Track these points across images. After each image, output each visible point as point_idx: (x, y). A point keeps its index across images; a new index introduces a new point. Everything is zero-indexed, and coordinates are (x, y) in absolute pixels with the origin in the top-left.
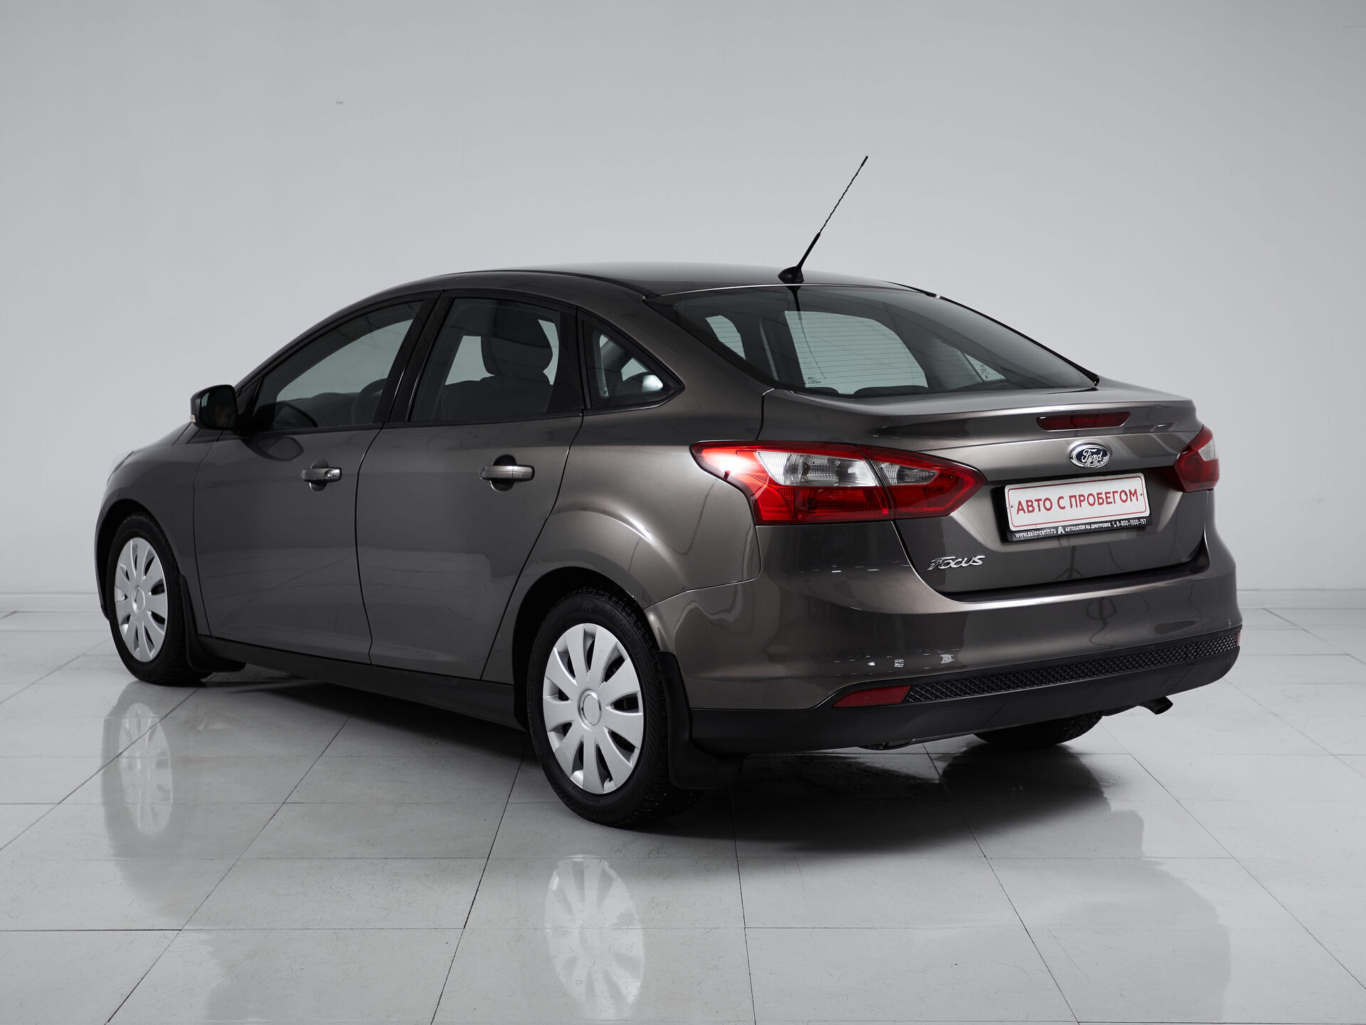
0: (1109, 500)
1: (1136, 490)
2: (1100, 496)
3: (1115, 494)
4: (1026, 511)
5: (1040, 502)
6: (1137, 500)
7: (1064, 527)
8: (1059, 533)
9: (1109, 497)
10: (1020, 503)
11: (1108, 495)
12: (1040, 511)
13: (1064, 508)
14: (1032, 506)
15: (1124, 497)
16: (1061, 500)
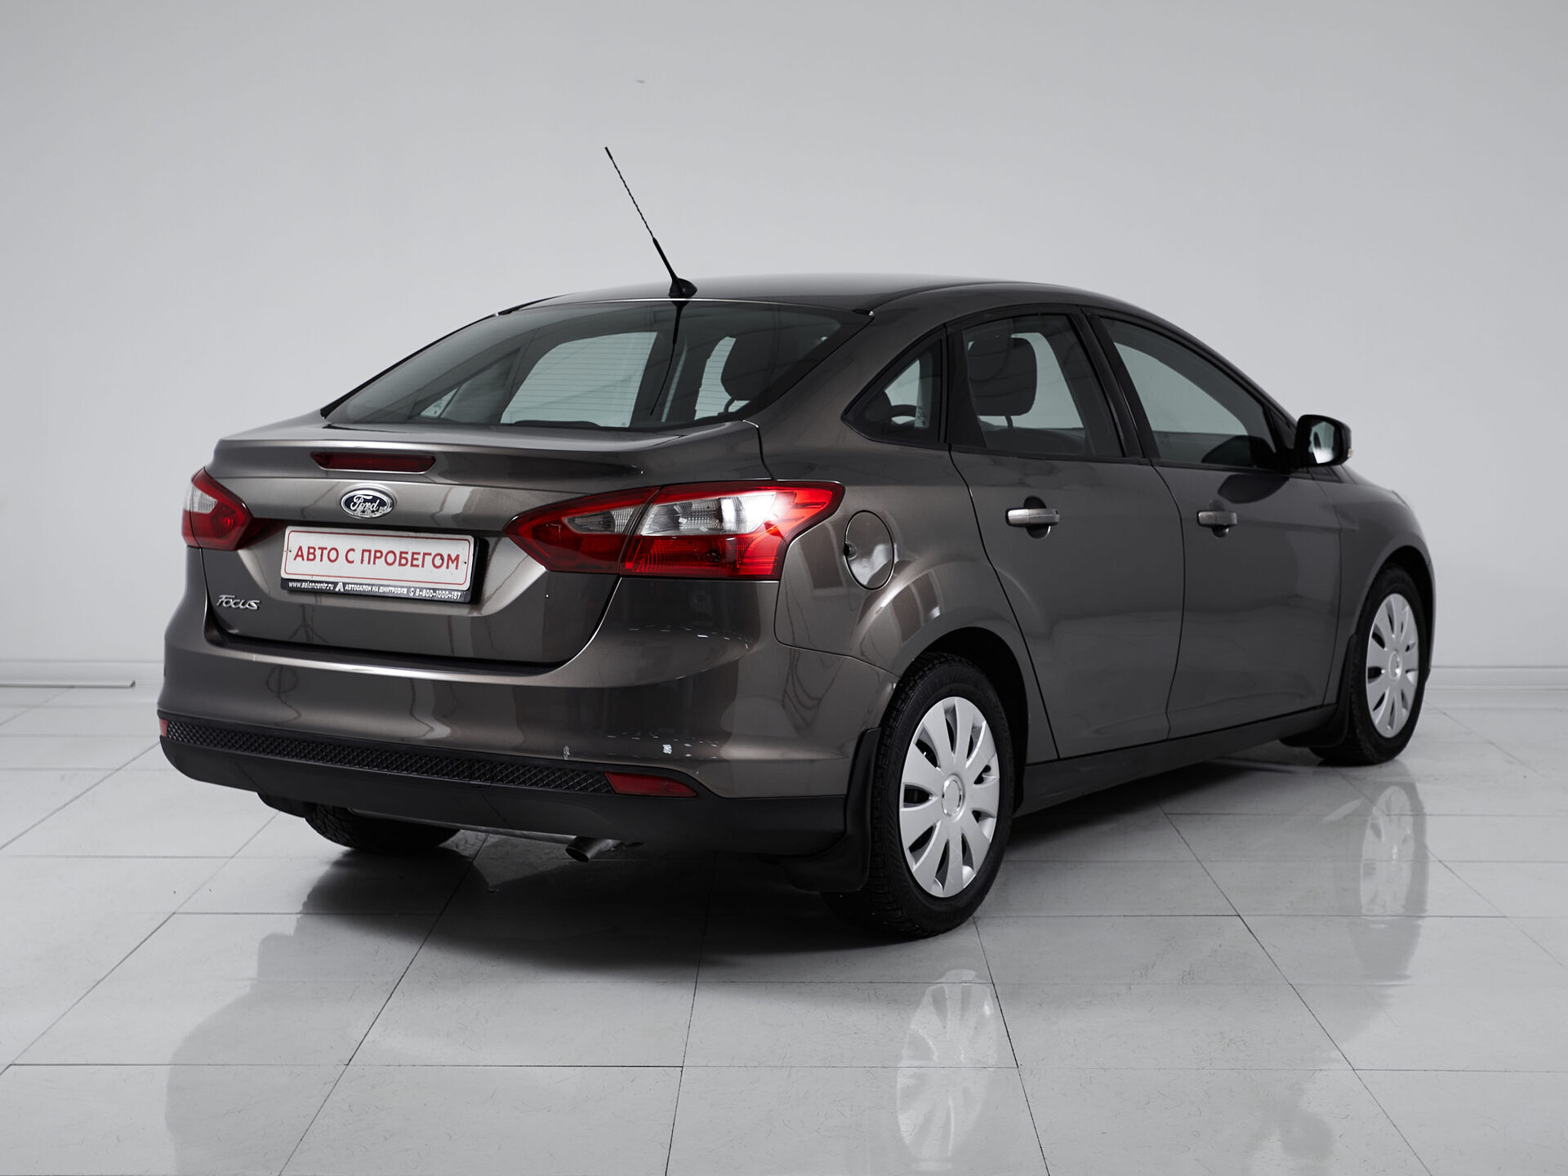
0: (415, 562)
1: (458, 556)
2: (403, 555)
3: (426, 556)
4: (305, 557)
5: (325, 551)
6: (457, 568)
7: (344, 584)
8: (337, 590)
9: (417, 559)
10: (300, 548)
11: (415, 556)
12: (321, 560)
13: (353, 562)
14: (314, 554)
15: (438, 561)
16: (351, 552)
